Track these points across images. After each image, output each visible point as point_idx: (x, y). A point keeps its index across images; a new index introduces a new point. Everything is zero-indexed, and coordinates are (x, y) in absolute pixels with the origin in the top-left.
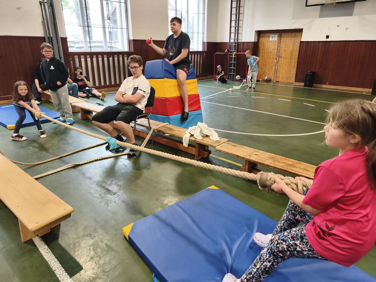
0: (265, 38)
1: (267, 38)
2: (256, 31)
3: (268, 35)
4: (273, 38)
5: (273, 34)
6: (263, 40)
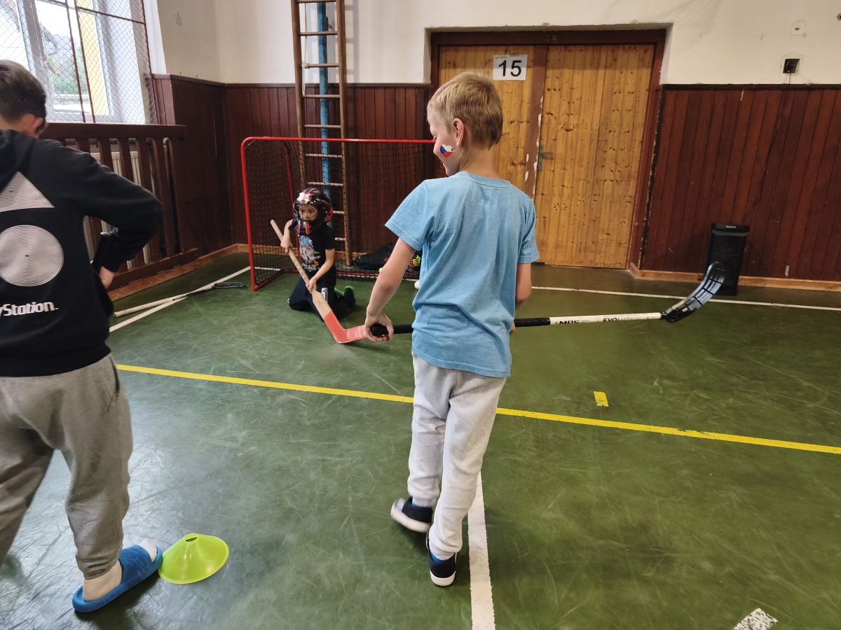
2: (427, 32)
4: (509, 70)
5: (506, 52)
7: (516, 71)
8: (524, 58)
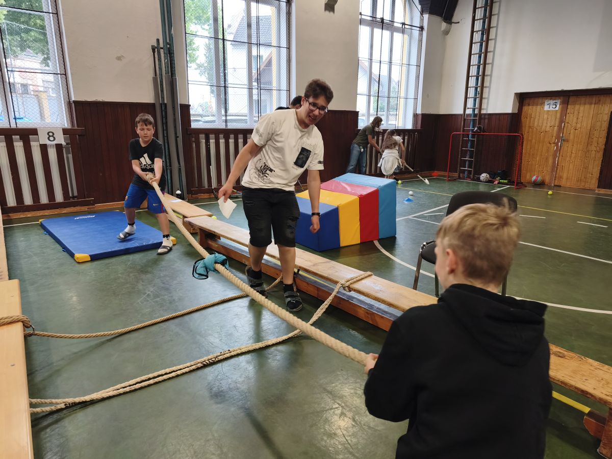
0: (534, 107)
1: (539, 107)
2: (516, 94)
3: (540, 100)
4: (551, 106)
5: (551, 99)
6: (530, 110)
7: (554, 106)
8: (559, 102)
